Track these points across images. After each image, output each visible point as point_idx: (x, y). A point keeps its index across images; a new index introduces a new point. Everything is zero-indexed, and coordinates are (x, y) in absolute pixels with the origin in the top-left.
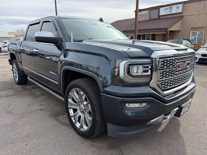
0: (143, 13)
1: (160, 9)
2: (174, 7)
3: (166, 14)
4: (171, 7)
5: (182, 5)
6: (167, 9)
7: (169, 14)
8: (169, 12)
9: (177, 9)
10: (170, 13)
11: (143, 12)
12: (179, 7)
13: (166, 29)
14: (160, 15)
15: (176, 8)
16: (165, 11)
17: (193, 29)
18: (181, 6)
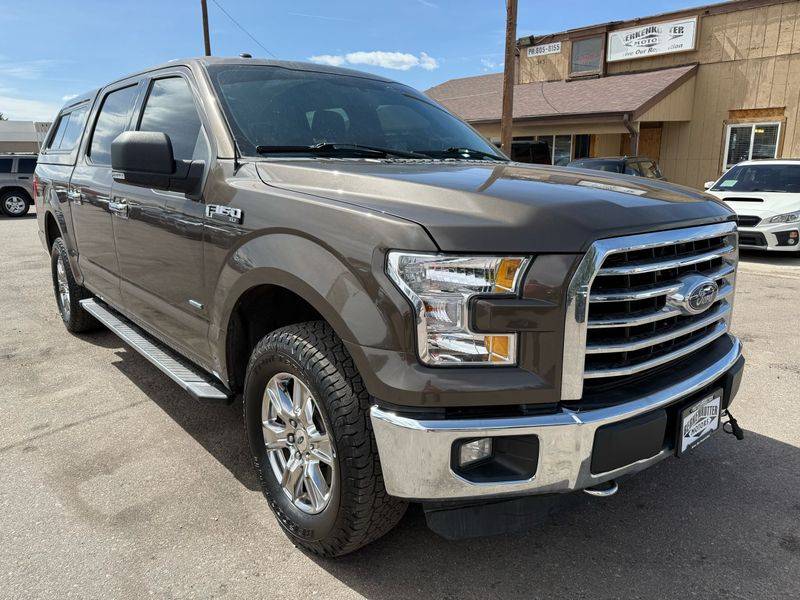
4: (654, 30)
5: (695, 19)
6: (637, 35)
8: (642, 49)
9: (676, 37)
10: (646, 54)
12: (681, 30)
13: (626, 117)
14: (609, 60)
15: (672, 33)
16: (627, 45)
18: (690, 25)
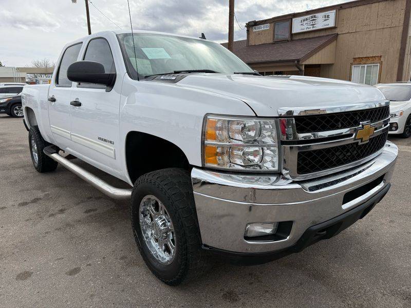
0: (263, 29)
1: (293, 19)
2: (320, 16)
3: (305, 30)
4: (315, 17)
5: (335, 11)
6: (307, 19)
7: (310, 30)
8: (309, 27)
9: (326, 20)
10: (312, 29)
11: (262, 26)
12: (328, 16)
13: (296, 62)
14: (293, 32)
15: (324, 18)
16: (302, 25)
17: (357, 60)
18: (332, 14)
